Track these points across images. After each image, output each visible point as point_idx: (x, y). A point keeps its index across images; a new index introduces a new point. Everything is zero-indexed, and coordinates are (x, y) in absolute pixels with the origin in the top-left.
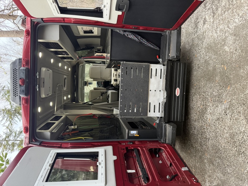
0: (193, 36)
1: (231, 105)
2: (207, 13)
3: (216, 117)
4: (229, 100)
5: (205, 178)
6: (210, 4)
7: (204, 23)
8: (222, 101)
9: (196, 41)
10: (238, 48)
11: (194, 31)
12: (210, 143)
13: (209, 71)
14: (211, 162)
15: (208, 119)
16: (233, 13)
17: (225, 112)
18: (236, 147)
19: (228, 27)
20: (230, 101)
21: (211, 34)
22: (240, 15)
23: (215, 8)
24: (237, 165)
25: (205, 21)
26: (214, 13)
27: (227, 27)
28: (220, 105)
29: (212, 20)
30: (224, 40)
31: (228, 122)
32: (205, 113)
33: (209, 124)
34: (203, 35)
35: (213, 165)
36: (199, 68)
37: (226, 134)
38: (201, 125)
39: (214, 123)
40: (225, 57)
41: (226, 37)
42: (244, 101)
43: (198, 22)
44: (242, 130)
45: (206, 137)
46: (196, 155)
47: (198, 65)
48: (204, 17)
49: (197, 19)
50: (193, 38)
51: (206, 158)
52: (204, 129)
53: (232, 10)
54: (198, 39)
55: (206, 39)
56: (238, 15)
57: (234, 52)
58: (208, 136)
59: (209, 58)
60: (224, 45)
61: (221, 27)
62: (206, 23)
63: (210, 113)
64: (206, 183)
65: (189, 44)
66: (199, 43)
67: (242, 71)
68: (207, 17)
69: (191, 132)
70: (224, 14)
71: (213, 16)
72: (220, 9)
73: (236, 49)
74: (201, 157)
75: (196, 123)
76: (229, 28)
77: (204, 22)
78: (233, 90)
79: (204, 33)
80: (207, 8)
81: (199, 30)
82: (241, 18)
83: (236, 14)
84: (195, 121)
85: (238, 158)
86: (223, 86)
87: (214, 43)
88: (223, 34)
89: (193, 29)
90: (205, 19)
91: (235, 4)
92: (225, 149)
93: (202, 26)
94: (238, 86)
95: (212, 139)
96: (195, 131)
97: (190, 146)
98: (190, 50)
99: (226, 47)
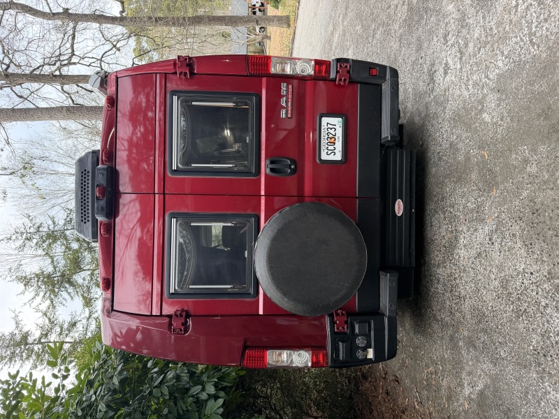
0: (427, 99)
1: (500, 223)
2: (449, 52)
3: (475, 252)
4: (496, 215)
5: (461, 379)
6: (453, 35)
7: (446, 73)
8: (484, 219)
9: (433, 109)
10: (506, 115)
11: (428, 88)
12: (466, 306)
13: (459, 163)
14: (471, 343)
15: (462, 258)
16: (493, 50)
17: (490, 239)
18: (512, 304)
19: (487, 77)
20: (498, 217)
21: (458, 92)
22: (506, 53)
23: (463, 43)
24: (516, 338)
25: (446, 68)
26: (461, 53)
27: (485, 77)
28: (480, 227)
29: (459, 67)
30: (481, 102)
31: (497, 257)
32: (455, 246)
33: (463, 268)
34: (445, 95)
35: (476, 348)
36: (440, 159)
37: (494, 281)
38: (449, 271)
39: (472, 263)
40: (485, 134)
41: (484, 96)
42: (521, 212)
43: (435, 71)
44: (521, 269)
45: (460, 294)
46: (443, 336)
47: (439, 153)
48: (445, 62)
49: (433, 65)
50: (427, 103)
51: (461, 337)
52: (455, 279)
53: (492, 46)
54: (437, 103)
55: (450, 102)
56: (503, 53)
57: (500, 122)
58: (463, 293)
59: (457, 139)
60: (482, 111)
61: (474, 78)
62: (449, 72)
63: (465, 246)
64: (463, 389)
65: (420, 115)
66: (439, 110)
67: (514, 156)
68: (450, 62)
69: (433, 290)
70: (479, 53)
71: (461, 59)
72: (471, 45)
73: (503, 117)
74: (452, 338)
75: (440, 271)
76: (489, 79)
77: (445, 70)
78: (501, 193)
79: (445, 91)
80: (449, 43)
81: (437, 85)
82: (507, 59)
83: (498, 52)
84: (439, 265)
85: (517, 324)
86: (485, 190)
87: (464, 108)
88: (478, 90)
89: (426, 84)
90: (446, 64)
91: (496, 34)
92: (493, 311)
93: (441, 79)
94: (509, 185)
95: (470, 298)
96: (440, 286)
97: (432, 319)
98: (423, 125)
99: (485, 115)
